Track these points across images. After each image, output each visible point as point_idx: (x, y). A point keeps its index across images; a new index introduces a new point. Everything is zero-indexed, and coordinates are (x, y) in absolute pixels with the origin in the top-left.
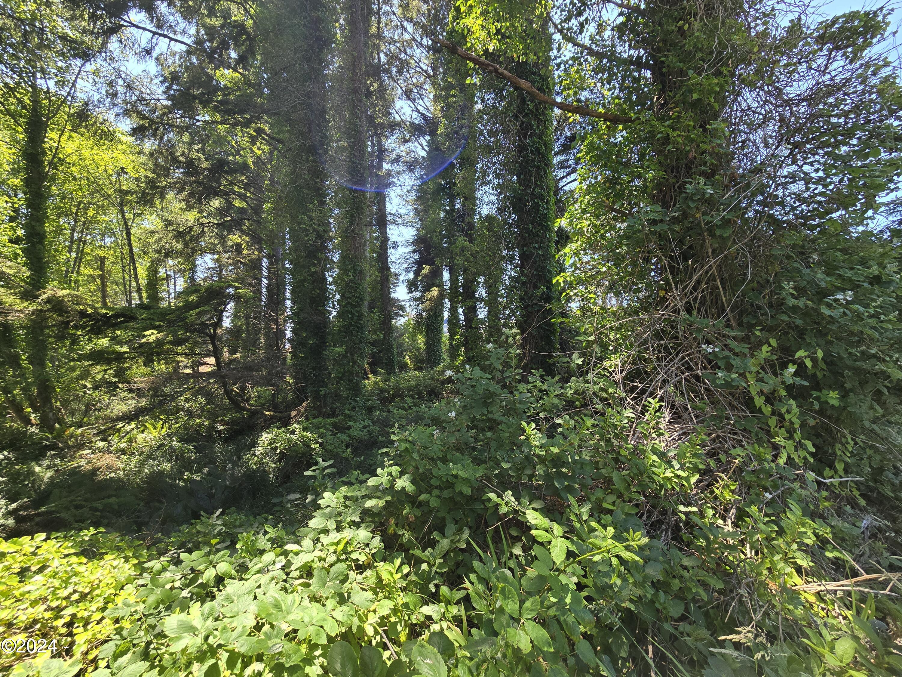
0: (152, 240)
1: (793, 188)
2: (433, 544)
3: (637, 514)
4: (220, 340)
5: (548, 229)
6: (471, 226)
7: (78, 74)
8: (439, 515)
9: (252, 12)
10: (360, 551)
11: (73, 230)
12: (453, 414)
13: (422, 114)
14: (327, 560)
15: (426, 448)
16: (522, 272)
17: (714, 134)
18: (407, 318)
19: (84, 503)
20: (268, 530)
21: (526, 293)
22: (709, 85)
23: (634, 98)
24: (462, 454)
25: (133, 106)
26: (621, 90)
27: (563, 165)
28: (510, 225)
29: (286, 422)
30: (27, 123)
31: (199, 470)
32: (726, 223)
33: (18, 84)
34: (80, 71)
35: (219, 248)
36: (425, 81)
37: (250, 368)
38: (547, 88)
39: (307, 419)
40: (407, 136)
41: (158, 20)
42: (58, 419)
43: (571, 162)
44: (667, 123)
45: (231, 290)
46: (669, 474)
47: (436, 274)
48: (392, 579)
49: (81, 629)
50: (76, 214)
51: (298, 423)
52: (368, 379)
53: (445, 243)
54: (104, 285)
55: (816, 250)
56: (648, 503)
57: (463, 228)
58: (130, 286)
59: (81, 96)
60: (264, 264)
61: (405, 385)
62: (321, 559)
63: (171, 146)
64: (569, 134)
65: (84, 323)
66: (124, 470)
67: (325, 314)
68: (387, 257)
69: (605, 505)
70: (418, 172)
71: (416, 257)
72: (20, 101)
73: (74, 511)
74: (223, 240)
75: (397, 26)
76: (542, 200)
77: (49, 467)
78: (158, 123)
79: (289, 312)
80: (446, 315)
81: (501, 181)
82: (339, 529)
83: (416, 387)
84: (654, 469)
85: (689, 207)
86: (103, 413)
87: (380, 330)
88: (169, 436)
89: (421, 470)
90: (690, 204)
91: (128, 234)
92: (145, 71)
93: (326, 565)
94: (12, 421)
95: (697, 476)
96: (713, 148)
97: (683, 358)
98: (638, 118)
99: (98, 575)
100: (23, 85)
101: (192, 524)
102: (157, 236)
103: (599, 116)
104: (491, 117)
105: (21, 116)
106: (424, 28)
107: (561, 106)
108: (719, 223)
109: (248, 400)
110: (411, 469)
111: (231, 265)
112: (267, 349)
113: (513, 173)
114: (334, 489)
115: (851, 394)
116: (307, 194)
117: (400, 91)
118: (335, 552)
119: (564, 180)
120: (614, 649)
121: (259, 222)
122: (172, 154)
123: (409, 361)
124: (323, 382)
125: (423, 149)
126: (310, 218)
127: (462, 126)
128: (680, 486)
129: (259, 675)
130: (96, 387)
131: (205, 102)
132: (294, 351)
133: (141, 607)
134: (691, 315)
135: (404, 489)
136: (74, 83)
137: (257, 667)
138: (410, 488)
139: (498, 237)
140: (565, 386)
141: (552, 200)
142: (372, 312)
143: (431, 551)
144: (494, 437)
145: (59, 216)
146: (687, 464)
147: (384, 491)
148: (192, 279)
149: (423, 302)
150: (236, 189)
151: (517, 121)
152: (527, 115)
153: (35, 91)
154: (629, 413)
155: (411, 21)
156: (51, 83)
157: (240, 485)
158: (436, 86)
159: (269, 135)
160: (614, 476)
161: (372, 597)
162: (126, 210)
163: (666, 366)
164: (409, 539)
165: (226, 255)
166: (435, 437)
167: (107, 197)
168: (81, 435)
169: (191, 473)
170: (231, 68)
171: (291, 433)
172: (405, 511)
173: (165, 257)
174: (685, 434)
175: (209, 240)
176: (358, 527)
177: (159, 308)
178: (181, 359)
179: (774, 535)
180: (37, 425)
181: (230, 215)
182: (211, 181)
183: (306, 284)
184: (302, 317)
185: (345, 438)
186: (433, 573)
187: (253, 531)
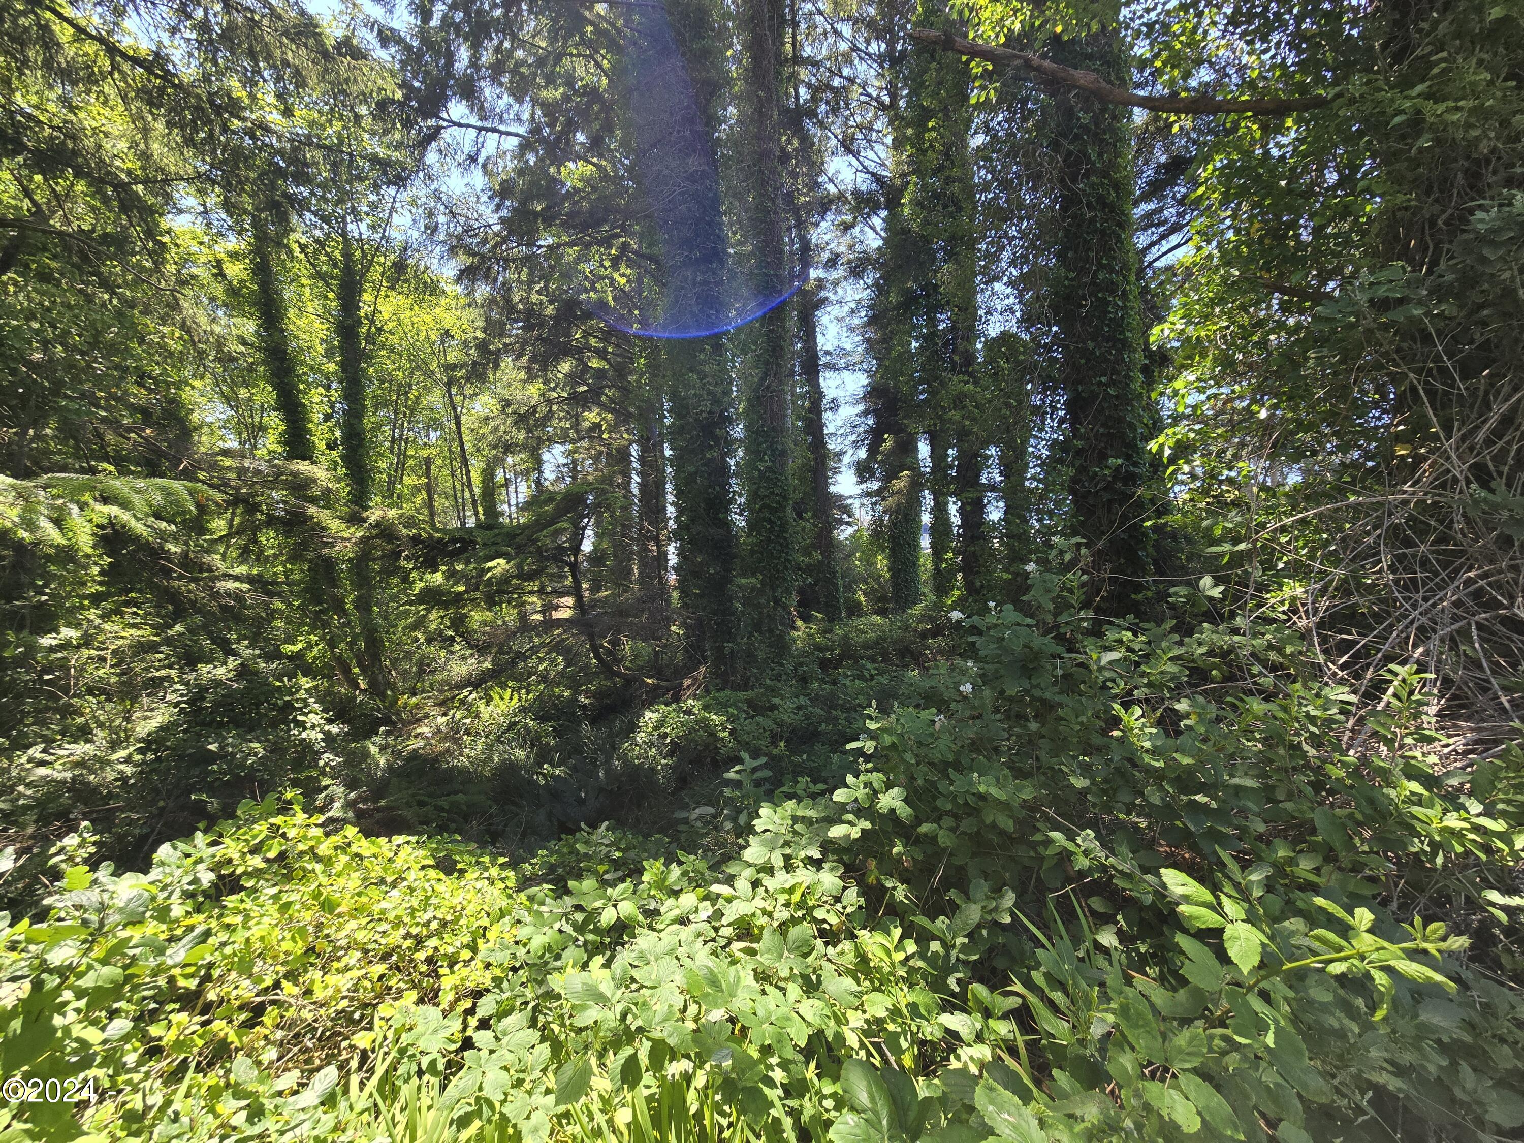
0: (485, 430)
2: (951, 909)
3: (1374, 897)
4: (580, 570)
5: (1127, 345)
6: (969, 358)
7: (393, 207)
8: (957, 861)
9: (606, 64)
10: (827, 907)
12: (967, 688)
13: (873, 175)
14: (776, 915)
15: (920, 744)
16: (1074, 430)
18: (855, 527)
19: (426, 799)
20: (682, 859)
21: (1082, 470)
25: (459, 241)
27: (1149, 220)
28: (1048, 348)
29: (676, 696)
30: (341, 286)
31: (563, 762)
33: (328, 235)
34: (394, 203)
35: (572, 435)
36: (877, 117)
37: (622, 612)
38: (1118, 78)
39: (707, 691)
40: (850, 216)
42: (389, 683)
43: (1170, 213)
44: (1418, 89)
46: (1453, 821)
47: (907, 447)
48: (887, 959)
49: (446, 970)
51: (695, 697)
52: (797, 629)
53: (923, 392)
54: (431, 499)
56: (1400, 877)
57: (955, 362)
58: (463, 498)
59: (398, 238)
60: (634, 453)
61: (861, 638)
62: (765, 912)
63: (507, 287)
64: (1163, 159)
65: (417, 552)
66: (469, 757)
67: (727, 525)
68: (821, 426)
70: (871, 277)
71: (871, 421)
72: (331, 258)
73: (416, 808)
74: (577, 421)
75: (825, 33)
76: (1113, 292)
77: (384, 748)
78: (490, 259)
79: (672, 525)
80: (926, 518)
81: (1026, 269)
82: (789, 867)
83: (877, 642)
84: (1416, 810)
86: (438, 677)
87: (814, 546)
88: (523, 710)
89: (919, 782)
90: (1487, 252)
91: (458, 424)
92: (470, 186)
93: (776, 924)
94: (340, 684)
97: (1471, 582)
99: (460, 899)
100: (333, 235)
101: (570, 842)
102: (492, 424)
103: (1242, 108)
104: (1005, 157)
105: (333, 278)
106: (871, 24)
109: (622, 661)
110: (902, 777)
112: (643, 583)
114: (775, 804)
117: (833, 142)
118: (787, 905)
119: (1154, 250)
121: (625, 389)
122: (509, 301)
123: (862, 599)
124: (729, 633)
125: (877, 234)
126: (702, 376)
127: (948, 181)
128: (1488, 849)
129: (688, 1078)
130: (429, 641)
131: (548, 219)
132: (682, 585)
133: (521, 952)
134: (1492, 491)
135: (892, 811)
136: (388, 222)
137: (684, 1065)
138: (904, 811)
139: (1024, 371)
140: (1187, 640)
141: (1134, 290)
142: (801, 517)
143: (947, 921)
144: (1044, 731)
145: (376, 407)
146: (1500, 806)
147: (860, 812)
148: (538, 483)
149: (884, 499)
150: (593, 341)
151: (1057, 151)
152: (1077, 137)
153: (346, 241)
154: (1342, 694)
155: (849, 19)
156: (363, 226)
157: (619, 788)
158: (897, 121)
159: (635, 253)
160: (1318, 817)
161: (855, 987)
162: (454, 391)
163: (1425, 599)
164: (906, 897)
165: (585, 443)
166: (937, 725)
167: (430, 374)
168: (417, 706)
169: (553, 766)
170: (580, 158)
171: (685, 713)
172: (895, 850)
173: (505, 453)
174: (1487, 742)
175: (559, 424)
176: (819, 869)
177: (501, 526)
178: (532, 599)
180: (366, 690)
181: (585, 383)
182: (558, 334)
183: (699, 479)
184: (693, 530)
185: (769, 724)
186: (953, 960)
187: (663, 859)
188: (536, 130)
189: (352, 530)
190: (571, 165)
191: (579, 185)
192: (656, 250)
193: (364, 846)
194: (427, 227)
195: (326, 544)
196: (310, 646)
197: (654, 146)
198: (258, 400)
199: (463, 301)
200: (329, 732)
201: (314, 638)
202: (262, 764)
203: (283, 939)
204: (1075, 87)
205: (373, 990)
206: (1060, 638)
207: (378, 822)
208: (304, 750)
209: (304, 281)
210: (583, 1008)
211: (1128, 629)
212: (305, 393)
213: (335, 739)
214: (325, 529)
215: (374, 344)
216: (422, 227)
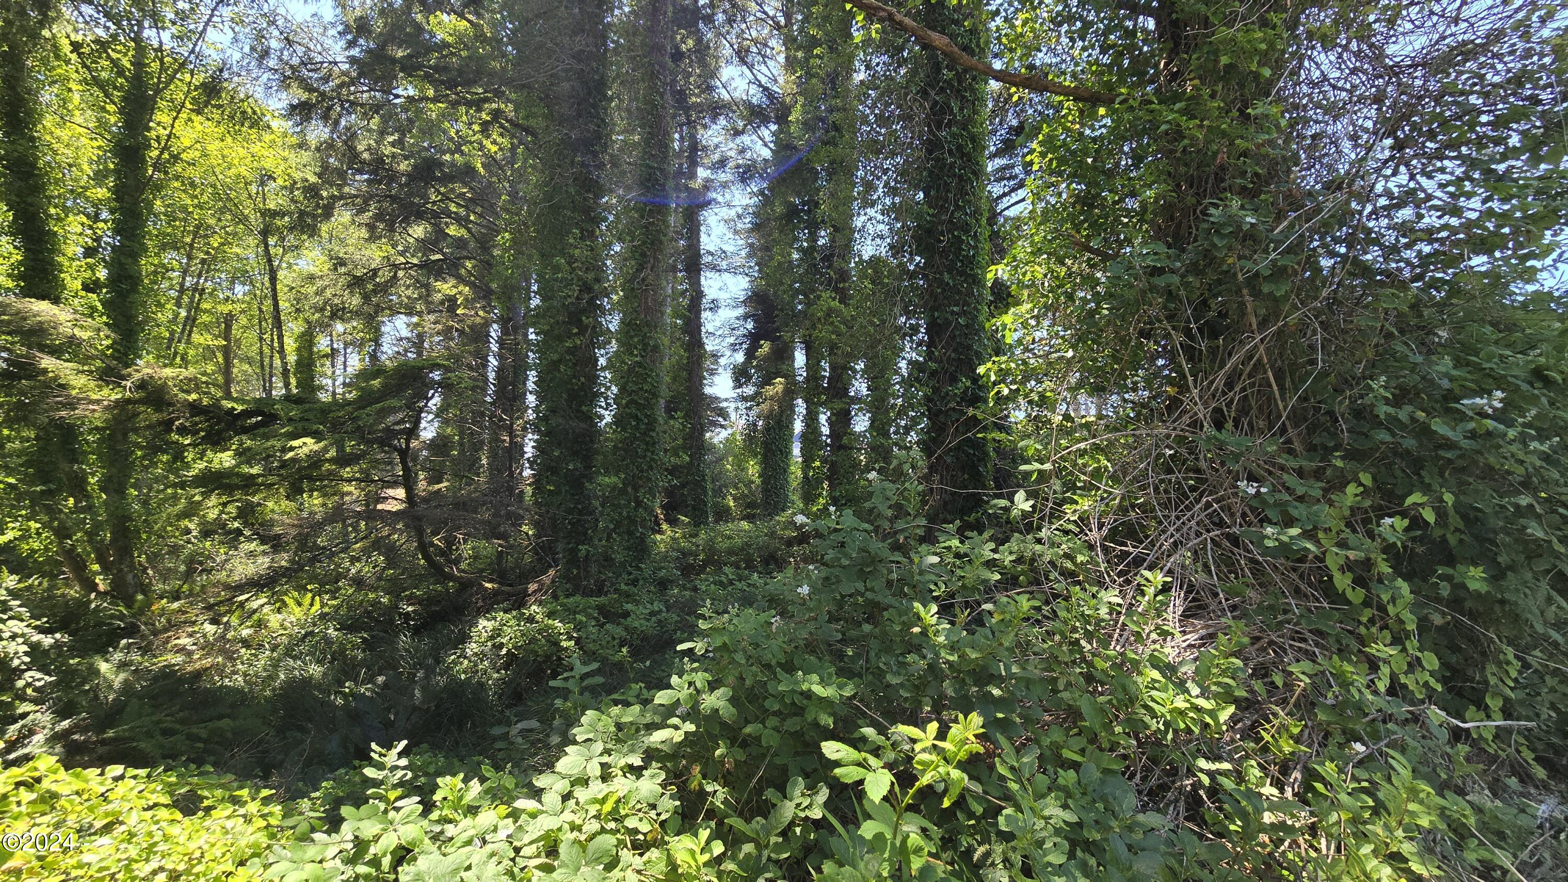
0: (311, 290)
2: (765, 810)
3: (1123, 773)
4: (415, 459)
5: (978, 281)
6: (844, 275)
7: (209, 20)
8: (778, 761)
10: (641, 815)
11: (185, 272)
12: (805, 590)
13: (766, 89)
14: (584, 829)
15: (757, 646)
16: (931, 354)
17: (1260, 122)
18: (730, 431)
19: (178, 726)
20: (487, 775)
21: (936, 390)
22: (1249, 42)
23: (1126, 62)
24: (820, 659)
25: (294, 72)
26: (1103, 51)
27: (1002, 174)
28: (912, 275)
29: (518, 602)
30: (124, 99)
31: (371, 679)
32: (1279, 273)
33: (114, 37)
34: (212, 16)
35: (420, 306)
36: (772, 35)
37: (463, 506)
38: (978, 46)
39: (555, 597)
40: (741, 124)
42: (142, 584)
43: (1017, 170)
44: (1178, 106)
45: (436, 375)
46: (1180, 704)
47: (783, 354)
48: (693, 863)
50: (191, 246)
51: (540, 603)
52: (660, 532)
53: (800, 303)
54: (228, 364)
55: (1444, 322)
56: (1143, 754)
57: (831, 278)
58: (271, 366)
59: (213, 56)
60: (493, 334)
61: (725, 545)
62: (574, 828)
63: (351, 136)
64: (1015, 123)
65: (195, 424)
66: (245, 675)
67: (590, 419)
68: (699, 325)
69: (1067, 754)
70: (757, 185)
71: (750, 325)
72: (115, 63)
73: (160, 738)
74: (427, 291)
76: (967, 232)
77: (122, 666)
78: (332, 99)
79: (531, 415)
80: (798, 426)
81: (897, 200)
82: (605, 777)
83: (742, 549)
84: (1155, 695)
85: (1215, 245)
86: (214, 578)
87: (684, 448)
88: (323, 616)
89: (748, 683)
90: (1217, 240)
91: (273, 280)
92: (314, 15)
93: (583, 838)
94: (67, 585)
95: (1231, 709)
96: (1258, 147)
97: (1208, 505)
99: (201, 842)
100: (121, 38)
101: (355, 768)
102: (319, 283)
103: (1066, 92)
104: (882, 95)
105: (115, 88)
107: (999, 76)
108: (1265, 272)
109: (457, 562)
110: (731, 679)
111: (438, 333)
112: (492, 477)
113: (917, 187)
114: (600, 711)
115: (1509, 573)
116: (570, 218)
117: (728, 50)
118: (597, 817)
119: (1005, 200)
121: (488, 263)
122: (352, 149)
123: (732, 504)
124: (585, 535)
125: (766, 145)
126: (571, 260)
127: (832, 108)
128: (1201, 725)
130: (206, 533)
131: (410, 68)
132: (537, 482)
134: (1222, 430)
135: (715, 711)
136: (201, 35)
138: (728, 712)
139: (891, 294)
140: (1001, 548)
141: (985, 233)
142: (672, 417)
143: (762, 822)
144: (875, 633)
145: (163, 247)
146: (1212, 689)
147: (684, 715)
148: (374, 357)
149: (758, 404)
150: (453, 208)
151: (926, 100)
152: (942, 90)
153: (141, 49)
154: (1111, 596)
156: (166, 36)
157: (437, 706)
158: (789, 42)
159: (510, 121)
160: (1084, 704)
162: (272, 241)
163: (1178, 518)
164: (726, 800)
165: (432, 317)
166: (774, 628)
167: (242, 219)
168: (179, 613)
169: (356, 684)
170: (455, 12)
171: (527, 621)
172: (718, 752)
173: (331, 318)
174: (1211, 637)
175: (405, 292)
176: (639, 776)
177: (319, 401)
178: (347, 488)
179: (1367, 815)
180: (106, 593)
181: (441, 251)
182: (410, 194)
183: (562, 368)
184: (553, 422)
185: (619, 631)
186: (764, 860)
187: (462, 775)
189: (106, 391)
190: (445, 17)
191: (450, 39)
192: (532, 122)
193: (62, 781)
194: (253, 49)
195: (63, 406)
196: (26, 536)
197: (537, 16)
199: (294, 140)
200: (39, 644)
201: (34, 525)
206: (893, 544)
209: (73, 86)
211: (957, 537)
212: (59, 219)
213: (46, 652)
214: (63, 386)
215: (166, 173)
216: (247, 49)
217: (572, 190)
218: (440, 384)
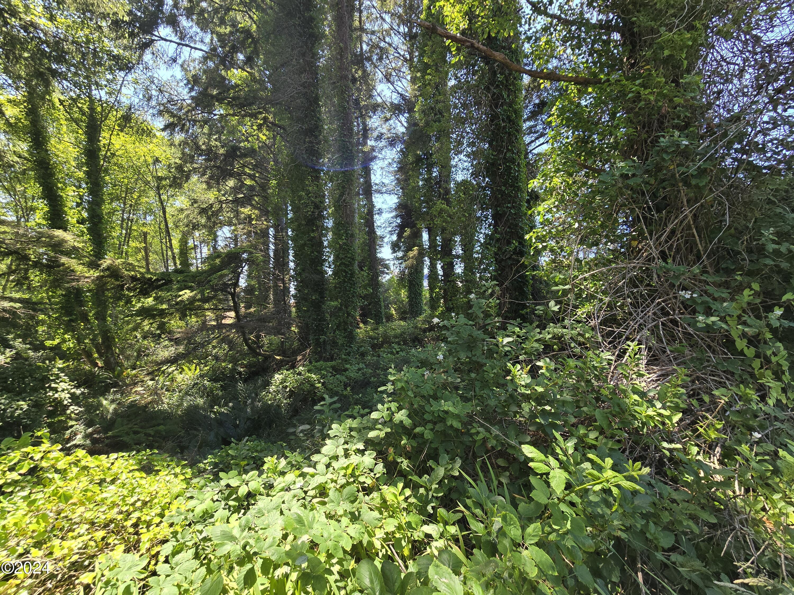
0: (182, 216)
1: (774, 134)
2: (429, 471)
3: (619, 449)
4: (238, 297)
5: (520, 189)
6: (447, 191)
7: (122, 83)
8: (433, 446)
9: (255, 17)
10: (366, 475)
11: (123, 211)
12: (440, 357)
13: (401, 95)
14: (338, 482)
15: (417, 387)
16: (496, 230)
17: (687, 87)
18: (391, 275)
19: (139, 430)
20: (288, 455)
21: (499, 249)
22: (682, 40)
23: (604, 60)
25: (165, 107)
26: (591, 55)
27: (531, 130)
28: (484, 189)
29: (293, 365)
30: (86, 127)
31: (226, 404)
32: (702, 172)
33: (79, 96)
34: (123, 81)
35: (234, 221)
36: (403, 65)
37: (263, 320)
38: (516, 60)
39: (311, 362)
40: (389, 114)
41: (181, 33)
42: (118, 362)
43: (540, 127)
44: (637, 82)
45: (245, 256)
46: (650, 412)
47: (417, 235)
48: (396, 501)
49: (145, 530)
50: (125, 198)
51: (304, 366)
52: (360, 328)
53: (424, 208)
54: (147, 255)
56: (630, 439)
57: (440, 193)
58: (167, 255)
59: (125, 101)
60: (271, 233)
61: (393, 333)
62: (333, 481)
63: (195, 138)
64: (537, 101)
65: (134, 286)
66: (168, 404)
67: (322, 273)
68: (373, 222)
69: (589, 441)
70: (400, 147)
71: (399, 221)
72: (80, 109)
73: (133, 435)
74: (237, 213)
75: (377, 18)
76: (513, 163)
77: (113, 401)
78: (184, 119)
79: (292, 272)
80: (426, 271)
81: (474, 149)
82: (347, 455)
83: (401, 335)
84: (637, 408)
85: (663, 160)
86: (150, 359)
87: (369, 285)
88: (202, 376)
89: (415, 406)
90: (665, 156)
91: (164, 212)
92: (172, 76)
93: (338, 487)
94: (85, 364)
95: (680, 415)
96: (686, 101)
97: (659, 303)
98: (608, 80)
99: (155, 487)
100: (82, 96)
101: (223, 449)
102: (186, 212)
103: (569, 80)
104: (465, 92)
105: (82, 121)
106: (400, 17)
107: (532, 74)
108: (696, 173)
109: (262, 347)
110: (407, 405)
111: (245, 234)
112: (275, 304)
113: (483, 140)
114: (340, 421)
116: (305, 171)
117: (380, 76)
118: (345, 476)
119: (533, 144)
120: (605, 573)
121: (266, 197)
122: (196, 144)
123: (394, 312)
124: (323, 331)
125: (403, 125)
126: (308, 193)
127: (437, 102)
128: (663, 424)
129: (287, 576)
130: (144, 338)
131: (220, 99)
132: (298, 305)
133: (190, 515)
134: (667, 263)
135: (402, 422)
136: (119, 91)
137: (285, 569)
138: (407, 422)
139: (473, 199)
140: (543, 331)
141: (523, 163)
142: (362, 270)
143: (428, 477)
144: (478, 378)
145: (112, 200)
146: (668, 404)
147: (384, 424)
148: (215, 248)
149: (405, 261)
150: (247, 170)
151: (489, 92)
152: (498, 86)
153: (92, 101)
154: (607, 355)
155: (389, 12)
156: (103, 93)
157: (259, 417)
158: (413, 68)
159: (272, 123)
160: (598, 414)
161: (379, 516)
162: (162, 193)
163: (642, 312)
164: (408, 466)
165: (241, 226)
166: (426, 377)
167: (146, 183)
168: (136, 376)
169: (220, 407)
170: (240, 68)
171: (298, 374)
172: (403, 442)
173: (193, 229)
174: (664, 376)
175: (226, 215)
176: (363, 455)
177: (190, 271)
178: (208, 313)
179: (769, 474)
180: (102, 367)
181: (242, 193)
182: (226, 165)
183: (306, 248)
184: (303, 276)
185: (343, 378)
186: (430, 497)
187: (276, 456)
188: (214, 49)
189: (92, 272)
190: (235, 71)
191: (239, 82)
192: (283, 122)
193: (90, 461)
194: (144, 96)
195: (73, 280)
196: (64, 341)
197: (282, 66)
198: (30, 193)
200: (74, 393)
201: (67, 336)
202: (26, 415)
203: (30, 523)
204: (497, 61)
205: (97, 546)
206: (486, 332)
207: (107, 445)
208: (56, 405)
209: (63, 122)
210: (222, 545)
211: (517, 326)
212: (62, 189)
213: (78, 397)
214: (73, 271)
215: (110, 162)
216: (141, 96)
217: (305, 156)
218: (248, 260)
